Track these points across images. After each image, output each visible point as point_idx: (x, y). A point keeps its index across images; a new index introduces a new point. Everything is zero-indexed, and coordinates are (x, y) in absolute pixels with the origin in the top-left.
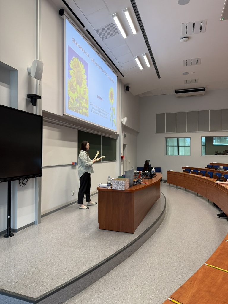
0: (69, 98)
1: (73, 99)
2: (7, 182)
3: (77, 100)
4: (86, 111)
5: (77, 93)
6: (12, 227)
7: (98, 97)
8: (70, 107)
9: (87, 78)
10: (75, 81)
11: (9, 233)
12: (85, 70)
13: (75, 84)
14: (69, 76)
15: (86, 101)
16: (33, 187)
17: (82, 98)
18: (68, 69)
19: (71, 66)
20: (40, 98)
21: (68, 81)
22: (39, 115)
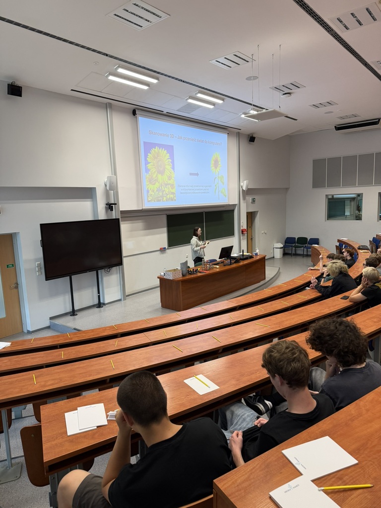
0: (148, 191)
1: (153, 191)
2: (95, 272)
3: (158, 190)
4: (172, 196)
5: (159, 182)
6: (102, 301)
7: (191, 174)
9: (173, 163)
10: (155, 172)
11: (100, 305)
12: (168, 155)
13: (154, 176)
14: (147, 170)
15: (172, 185)
16: (117, 273)
17: (166, 185)
18: (146, 165)
19: (149, 160)
20: (116, 204)
21: (146, 177)
22: (115, 218)
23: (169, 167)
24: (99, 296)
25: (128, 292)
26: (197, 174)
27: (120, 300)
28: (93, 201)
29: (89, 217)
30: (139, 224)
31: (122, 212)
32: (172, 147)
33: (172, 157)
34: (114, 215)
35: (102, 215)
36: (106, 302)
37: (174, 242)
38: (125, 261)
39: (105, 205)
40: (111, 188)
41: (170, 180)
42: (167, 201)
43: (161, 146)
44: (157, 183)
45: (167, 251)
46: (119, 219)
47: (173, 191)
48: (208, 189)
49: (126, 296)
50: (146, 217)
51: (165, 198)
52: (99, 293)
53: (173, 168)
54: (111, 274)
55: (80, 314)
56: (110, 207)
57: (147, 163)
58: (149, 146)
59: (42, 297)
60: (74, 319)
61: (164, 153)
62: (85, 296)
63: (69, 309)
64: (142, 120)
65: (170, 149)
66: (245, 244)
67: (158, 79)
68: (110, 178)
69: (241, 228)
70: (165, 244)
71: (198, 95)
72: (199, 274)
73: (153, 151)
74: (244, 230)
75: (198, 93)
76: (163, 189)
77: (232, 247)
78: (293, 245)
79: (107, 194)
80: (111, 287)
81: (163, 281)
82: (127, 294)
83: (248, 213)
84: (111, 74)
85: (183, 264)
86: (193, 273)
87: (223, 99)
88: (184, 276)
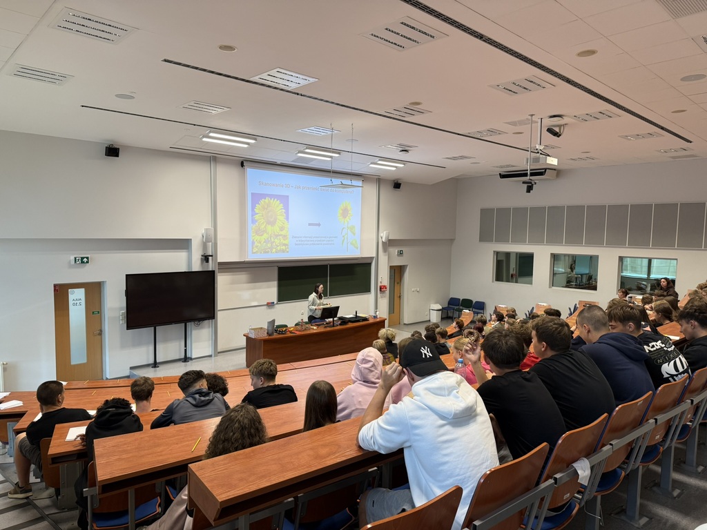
0: (253, 243)
1: (260, 242)
2: (183, 324)
3: (266, 241)
4: (284, 247)
5: (268, 233)
6: (188, 355)
7: (310, 224)
8: (254, 251)
9: (287, 213)
10: (263, 223)
11: (186, 359)
12: (282, 205)
13: (263, 227)
14: (254, 221)
15: (285, 237)
16: (209, 327)
17: (277, 236)
18: (252, 216)
19: (257, 211)
20: (212, 256)
21: (251, 228)
22: (211, 270)
23: (281, 218)
24: (186, 350)
25: (220, 349)
26: (319, 225)
27: (210, 356)
28: (188, 252)
29: (183, 269)
30: (243, 276)
31: (220, 264)
32: (287, 197)
33: (286, 207)
34: (211, 266)
35: (197, 266)
36: (193, 357)
37: (283, 296)
38: (220, 315)
39: (201, 257)
40: (210, 240)
41: (281, 231)
42: (276, 252)
43: (271, 196)
44: (265, 234)
45: (276, 306)
46: (214, 271)
47: (286, 242)
48: (332, 241)
49: (218, 353)
50: (254, 269)
51: (274, 250)
52: (186, 346)
53: (287, 218)
54: (202, 328)
55: (161, 368)
56: (206, 258)
57: (254, 214)
58: (257, 198)
59: (123, 346)
60: (155, 371)
61: (277, 205)
62: (170, 348)
63: (152, 361)
64: (250, 171)
65: (284, 200)
66: (384, 303)
67: (255, 139)
68: (206, 230)
69: (379, 284)
70: (274, 299)
71: (307, 151)
72: (289, 335)
73: (262, 202)
74: (385, 287)
75: (307, 148)
76: (273, 240)
77: (338, 307)
78: (456, 307)
79: (205, 246)
80: (201, 341)
81: (249, 339)
82: (219, 351)
83: (391, 267)
84: (203, 137)
85: (269, 323)
86: (281, 333)
87: (339, 153)
88: (270, 335)
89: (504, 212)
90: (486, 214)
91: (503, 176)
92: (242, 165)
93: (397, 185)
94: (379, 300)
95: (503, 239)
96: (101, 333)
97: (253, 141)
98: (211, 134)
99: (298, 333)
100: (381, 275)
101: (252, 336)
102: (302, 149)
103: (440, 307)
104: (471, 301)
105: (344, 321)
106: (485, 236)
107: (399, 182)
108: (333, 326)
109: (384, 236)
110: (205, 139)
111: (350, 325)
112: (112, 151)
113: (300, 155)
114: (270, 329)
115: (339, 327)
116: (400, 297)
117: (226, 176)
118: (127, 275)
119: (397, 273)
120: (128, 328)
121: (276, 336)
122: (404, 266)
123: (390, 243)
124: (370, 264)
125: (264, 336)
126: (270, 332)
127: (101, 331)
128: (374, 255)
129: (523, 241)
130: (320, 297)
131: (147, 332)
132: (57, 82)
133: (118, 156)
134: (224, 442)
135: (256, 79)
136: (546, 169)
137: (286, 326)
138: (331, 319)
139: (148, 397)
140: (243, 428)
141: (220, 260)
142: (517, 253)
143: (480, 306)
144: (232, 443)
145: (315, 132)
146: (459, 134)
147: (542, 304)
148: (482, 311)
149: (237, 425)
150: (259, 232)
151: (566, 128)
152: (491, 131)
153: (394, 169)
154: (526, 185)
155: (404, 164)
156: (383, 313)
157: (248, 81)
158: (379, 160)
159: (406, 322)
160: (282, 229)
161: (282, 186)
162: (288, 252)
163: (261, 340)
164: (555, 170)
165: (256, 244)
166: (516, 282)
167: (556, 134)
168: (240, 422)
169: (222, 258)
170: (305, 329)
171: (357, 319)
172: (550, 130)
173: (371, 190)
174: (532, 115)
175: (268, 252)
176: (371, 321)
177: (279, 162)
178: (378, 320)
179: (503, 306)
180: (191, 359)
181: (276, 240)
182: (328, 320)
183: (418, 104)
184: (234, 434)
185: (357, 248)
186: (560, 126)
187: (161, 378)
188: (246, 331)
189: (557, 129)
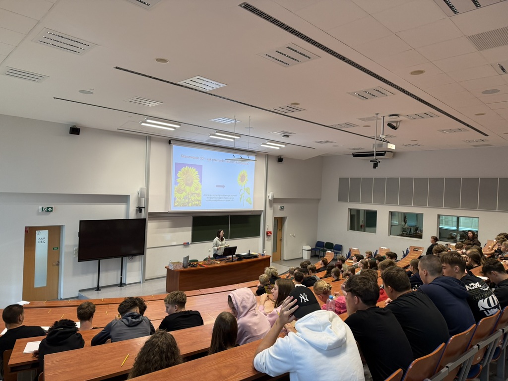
0: (175, 199)
1: (180, 199)
2: (121, 258)
3: (185, 198)
4: (197, 202)
5: (186, 192)
6: (123, 282)
7: (217, 186)
8: (176, 205)
9: (201, 178)
10: (183, 184)
11: (121, 285)
12: (197, 172)
13: (183, 187)
14: (176, 183)
15: (198, 195)
16: (139, 261)
17: (193, 194)
18: (175, 179)
19: (179, 176)
20: (144, 208)
21: (174, 188)
22: (143, 218)
23: (197, 181)
24: (121, 278)
25: (147, 277)
26: (223, 186)
27: (140, 283)
28: (127, 204)
29: (122, 217)
30: (167, 223)
31: (150, 214)
32: (201, 166)
33: (200, 173)
34: (143, 215)
35: (132, 215)
36: (127, 283)
37: (196, 238)
38: (148, 252)
39: (136, 208)
40: (143, 196)
42: (192, 206)
43: (190, 165)
44: (184, 193)
45: (191, 245)
46: (145, 219)
47: (199, 198)
48: (233, 198)
49: (145, 280)
50: (174, 218)
51: (190, 204)
52: (121, 275)
53: (201, 182)
54: (135, 261)
55: (103, 291)
56: (140, 209)
57: (176, 177)
58: (179, 166)
59: (75, 274)
60: (98, 293)
61: (194, 172)
62: (110, 276)
63: (95, 285)
64: (175, 147)
65: (199, 168)
66: (269, 244)
67: (180, 125)
68: (141, 189)
69: (266, 231)
70: (189, 240)
71: (217, 134)
72: (199, 267)
73: (183, 169)
74: (270, 232)
75: (217, 132)
76: (189, 197)
77: (236, 247)
78: (321, 248)
79: (139, 200)
80: (133, 271)
81: (169, 270)
82: (146, 278)
83: (275, 218)
84: (142, 122)
85: (185, 258)
86: (194, 266)
87: (240, 136)
88: (185, 268)
89: (355, 181)
90: (343, 181)
91: (355, 156)
92: (170, 143)
93: (280, 160)
94: (266, 242)
95: (355, 200)
96: (58, 264)
97: (178, 126)
98: (148, 121)
99: (206, 266)
100: (268, 224)
101: (172, 268)
102: (213, 133)
103: (310, 248)
104: (332, 244)
105: (240, 257)
106: (342, 198)
107: (282, 157)
108: (232, 261)
109: (270, 195)
110: (143, 124)
111: (245, 261)
112: (75, 131)
113: (211, 137)
114: (185, 263)
115: (236, 262)
116: (281, 240)
117: (157, 151)
118: (81, 221)
119: (279, 222)
120: (80, 260)
121: (189, 268)
122: (284, 217)
123: (274, 201)
124: (260, 216)
125: (181, 268)
126: (185, 265)
127: (59, 262)
128: (263, 209)
129: (369, 202)
130: (222, 240)
131: (93, 264)
132: (37, 80)
133: (79, 134)
134: (146, 362)
135: (182, 83)
136: (385, 152)
137: (197, 261)
138: (231, 256)
139: (90, 317)
140: (161, 352)
141: (150, 211)
142: (364, 210)
143: (338, 248)
144: (153, 364)
145: (222, 121)
146: (325, 126)
147: (383, 248)
148: (340, 252)
149: (157, 350)
150: (180, 191)
151: (401, 123)
152: (348, 125)
153: (278, 148)
154: (373, 163)
155: (286, 145)
156: (269, 252)
157: (176, 84)
158: (268, 142)
159: (285, 259)
160: (197, 189)
161: (198, 158)
162: (200, 206)
163: (178, 271)
164: (392, 152)
165: (177, 199)
166: (364, 231)
167: (394, 128)
168: (159, 347)
169: (151, 209)
170: (211, 264)
171: (249, 256)
172: (389, 125)
173: (262, 164)
174: (377, 114)
175: (186, 206)
176: (260, 258)
177: (196, 141)
178: (265, 257)
179: (355, 248)
180: (125, 284)
181: (192, 197)
182: (228, 257)
183: (297, 104)
184: (154, 357)
185: (251, 204)
186: (397, 122)
187: (101, 300)
188: (167, 264)
189: (394, 124)
